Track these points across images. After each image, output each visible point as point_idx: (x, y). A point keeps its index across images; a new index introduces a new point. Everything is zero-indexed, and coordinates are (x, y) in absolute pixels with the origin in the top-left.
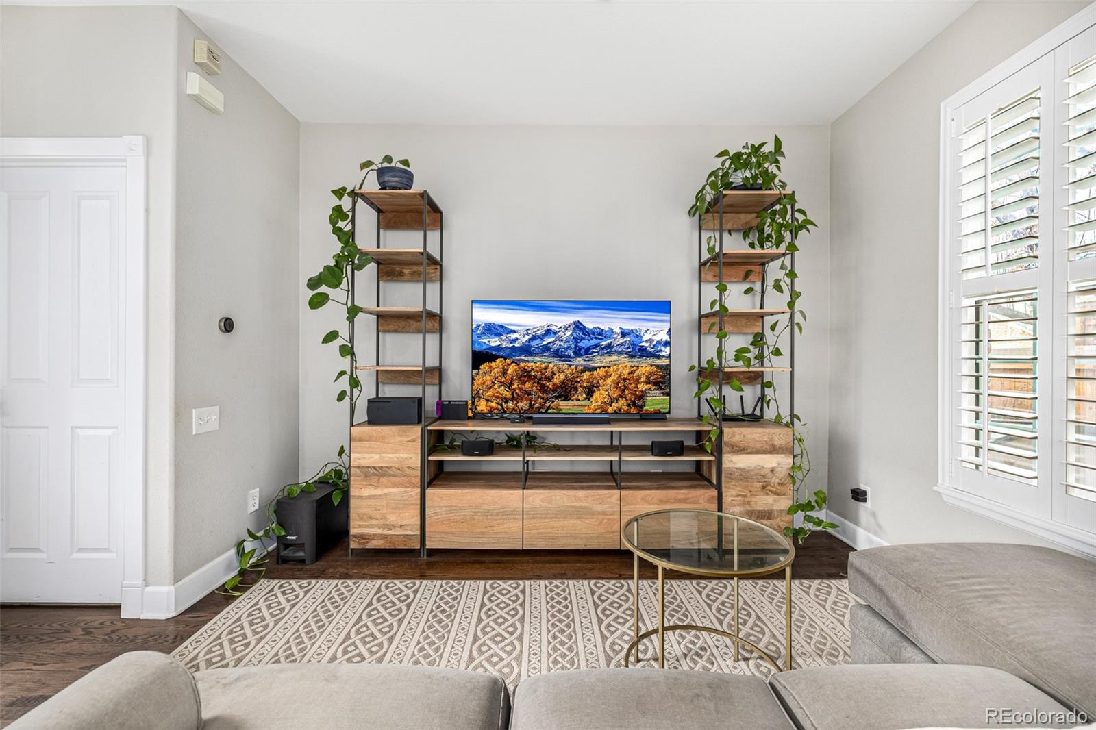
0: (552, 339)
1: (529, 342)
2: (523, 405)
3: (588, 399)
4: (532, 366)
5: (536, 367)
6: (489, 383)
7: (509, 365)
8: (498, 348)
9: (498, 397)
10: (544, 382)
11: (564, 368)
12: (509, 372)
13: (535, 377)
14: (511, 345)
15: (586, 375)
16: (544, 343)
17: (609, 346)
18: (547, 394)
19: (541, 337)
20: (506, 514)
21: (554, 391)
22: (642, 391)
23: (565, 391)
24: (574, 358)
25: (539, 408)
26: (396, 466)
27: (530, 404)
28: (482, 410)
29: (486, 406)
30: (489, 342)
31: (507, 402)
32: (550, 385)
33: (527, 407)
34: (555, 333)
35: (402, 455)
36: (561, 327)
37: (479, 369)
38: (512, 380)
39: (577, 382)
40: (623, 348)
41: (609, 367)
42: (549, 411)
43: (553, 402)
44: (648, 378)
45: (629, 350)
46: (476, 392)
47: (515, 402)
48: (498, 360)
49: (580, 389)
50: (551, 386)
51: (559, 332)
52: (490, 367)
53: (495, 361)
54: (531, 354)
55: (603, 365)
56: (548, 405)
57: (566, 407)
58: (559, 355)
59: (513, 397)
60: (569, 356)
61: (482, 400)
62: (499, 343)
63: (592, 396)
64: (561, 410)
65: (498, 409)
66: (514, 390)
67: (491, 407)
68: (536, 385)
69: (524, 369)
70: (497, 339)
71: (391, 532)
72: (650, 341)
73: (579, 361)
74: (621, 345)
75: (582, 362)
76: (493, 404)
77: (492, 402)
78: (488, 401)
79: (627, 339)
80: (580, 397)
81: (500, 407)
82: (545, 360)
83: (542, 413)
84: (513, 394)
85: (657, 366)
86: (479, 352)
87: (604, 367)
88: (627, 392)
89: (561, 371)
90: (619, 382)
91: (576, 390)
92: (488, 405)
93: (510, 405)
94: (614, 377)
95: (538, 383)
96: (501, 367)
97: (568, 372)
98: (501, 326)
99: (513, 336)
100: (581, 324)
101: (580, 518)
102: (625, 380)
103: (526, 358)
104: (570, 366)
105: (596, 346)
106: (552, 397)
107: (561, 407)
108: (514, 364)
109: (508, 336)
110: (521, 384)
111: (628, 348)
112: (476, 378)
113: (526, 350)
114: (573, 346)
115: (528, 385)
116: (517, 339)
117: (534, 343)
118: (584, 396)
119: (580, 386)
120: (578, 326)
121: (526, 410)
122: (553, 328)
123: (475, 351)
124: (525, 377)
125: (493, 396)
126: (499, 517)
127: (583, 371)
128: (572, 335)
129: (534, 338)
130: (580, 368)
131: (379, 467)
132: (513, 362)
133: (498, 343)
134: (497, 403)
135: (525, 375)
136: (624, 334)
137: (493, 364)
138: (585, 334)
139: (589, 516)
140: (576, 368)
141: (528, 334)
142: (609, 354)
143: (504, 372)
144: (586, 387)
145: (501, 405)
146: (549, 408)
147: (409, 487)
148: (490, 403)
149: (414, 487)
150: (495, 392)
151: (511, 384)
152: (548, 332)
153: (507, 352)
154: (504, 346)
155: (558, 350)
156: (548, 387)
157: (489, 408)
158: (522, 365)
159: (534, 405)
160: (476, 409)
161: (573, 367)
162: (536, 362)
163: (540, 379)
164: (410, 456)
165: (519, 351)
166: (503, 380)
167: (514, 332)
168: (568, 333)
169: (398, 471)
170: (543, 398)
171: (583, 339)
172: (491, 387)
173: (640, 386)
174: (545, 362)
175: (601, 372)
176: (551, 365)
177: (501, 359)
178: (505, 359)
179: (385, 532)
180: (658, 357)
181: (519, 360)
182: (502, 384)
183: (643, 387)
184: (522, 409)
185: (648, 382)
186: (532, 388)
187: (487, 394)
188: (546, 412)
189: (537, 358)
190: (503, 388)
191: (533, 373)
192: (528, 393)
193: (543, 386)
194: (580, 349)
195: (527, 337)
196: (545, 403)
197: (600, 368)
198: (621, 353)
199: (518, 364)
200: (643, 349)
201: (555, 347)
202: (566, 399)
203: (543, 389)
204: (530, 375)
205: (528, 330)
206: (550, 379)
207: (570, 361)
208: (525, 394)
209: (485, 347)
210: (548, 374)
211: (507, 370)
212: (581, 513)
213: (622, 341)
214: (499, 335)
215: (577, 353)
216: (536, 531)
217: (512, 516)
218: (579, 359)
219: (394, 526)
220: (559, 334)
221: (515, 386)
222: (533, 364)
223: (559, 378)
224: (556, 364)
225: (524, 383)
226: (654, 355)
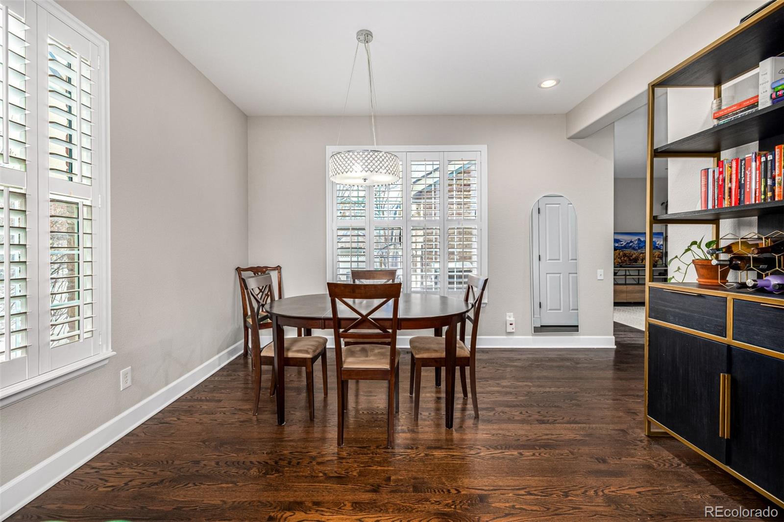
0: (632, 244)
15: (641, 255)
16: (630, 245)
19: (629, 243)
21: (633, 260)
32: (632, 258)
36: (635, 240)
39: (639, 257)
48: (617, 251)
54: (626, 248)
58: (634, 249)
59: (622, 262)
60: (637, 249)
63: (643, 262)
72: (659, 244)
73: (639, 251)
80: (640, 262)
85: (661, 252)
97: (637, 254)
98: (618, 240)
99: (622, 243)
100: (640, 239)
108: (622, 252)
113: (625, 247)
114: (638, 246)
115: (626, 258)
116: (622, 244)
117: (627, 245)
120: (638, 240)
122: (633, 240)
127: (640, 254)
129: (627, 243)
135: (625, 255)
138: (641, 242)
143: (619, 254)
144: (641, 259)
152: (631, 242)
154: (619, 246)
155: (634, 247)
158: (624, 252)
162: (627, 251)
163: (629, 256)
167: (622, 241)
168: (636, 242)
170: (630, 262)
174: (630, 251)
182: (619, 258)
183: (657, 259)
185: (658, 257)
192: (626, 261)
200: (657, 247)
203: (630, 260)
205: (626, 241)
206: (632, 256)
215: (639, 248)
220: (634, 242)
221: (622, 259)
223: (634, 256)
224: (633, 252)
225: (624, 258)
226: (659, 249)
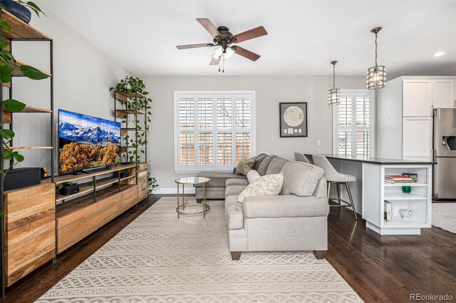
0: (91, 134)
1: (83, 135)
2: (81, 165)
3: (101, 160)
4: (84, 146)
5: (86, 147)
6: (67, 155)
7: (76, 145)
8: (71, 137)
9: (71, 163)
10: (88, 154)
11: (95, 147)
12: (76, 149)
13: (85, 151)
14: (76, 136)
15: (101, 150)
16: (88, 135)
17: (107, 138)
18: (89, 159)
19: (87, 133)
20: (92, 216)
21: (92, 157)
22: (115, 156)
23: (95, 158)
24: (97, 142)
25: (87, 166)
26: (41, 211)
27: (84, 164)
28: (64, 170)
29: (66, 168)
30: (67, 133)
31: (75, 165)
32: (90, 155)
33: (82, 166)
34: (92, 131)
35: (45, 203)
36: (94, 129)
37: (62, 148)
38: (77, 153)
39: (99, 153)
40: (110, 139)
41: (107, 146)
42: (90, 167)
43: (92, 162)
44: (116, 151)
45: (112, 140)
46: (61, 161)
47: (78, 164)
48: (71, 143)
49: (99, 156)
50: (91, 155)
51: (93, 131)
52: (68, 147)
53: (70, 144)
54: (84, 140)
55: (105, 146)
56: (89, 164)
57: (95, 164)
58: (93, 141)
59: (77, 162)
60: (96, 142)
61: (64, 165)
62: (72, 134)
63: (103, 159)
64: (94, 166)
65: (71, 169)
66: (78, 158)
67: (68, 168)
68: (86, 155)
69: (81, 147)
70: (70, 132)
71: (39, 257)
72: (116, 137)
73: (99, 144)
74: (110, 138)
75: (100, 145)
76: (69, 167)
77: (69, 165)
78: (67, 165)
79: (111, 136)
80: (100, 160)
81: (72, 168)
82: (89, 143)
83: (88, 168)
84: (77, 160)
85: (118, 146)
86: (62, 138)
87: (106, 147)
88: (111, 156)
89: (93, 148)
90: (110, 153)
91: (98, 156)
92: (67, 167)
93: (76, 166)
94: (108, 150)
95: (86, 154)
96: (72, 147)
97: (96, 149)
98: (72, 126)
99: (77, 131)
100: (100, 128)
101: (112, 207)
102: (111, 151)
103: (82, 142)
104: (96, 146)
105: (104, 138)
106: (91, 161)
107: (94, 165)
108: (77, 145)
109: (75, 131)
110: (80, 155)
111: (112, 139)
112: (61, 153)
113: (81, 138)
114: (97, 137)
115: (83, 155)
116: (79, 133)
117: (84, 135)
118: (101, 159)
119: (100, 155)
120: (99, 129)
121: (82, 168)
122: (91, 129)
123: (61, 138)
124: (82, 151)
125: (69, 162)
126: (90, 219)
127: (100, 148)
128: (97, 133)
129: (85, 133)
130: (99, 147)
132: (77, 144)
133: (71, 134)
134: (71, 166)
135: (81, 151)
136: (111, 134)
137: (69, 145)
138: (100, 133)
139: (115, 205)
140: (98, 147)
141: (83, 131)
142: (107, 141)
144: (101, 155)
145: (73, 166)
146: (90, 165)
147: (49, 222)
148: (68, 166)
149: (52, 221)
150: (70, 160)
151: (77, 155)
152: (90, 131)
153: (75, 139)
154: (73, 136)
155: (93, 139)
156: (90, 156)
157: (67, 169)
159: (85, 165)
160: (61, 170)
161: (97, 146)
162: (85, 144)
163: (87, 152)
165: (79, 139)
166: (73, 153)
167: (77, 129)
168: (96, 132)
169: (43, 214)
170: (88, 161)
171: (100, 135)
172: (67, 158)
173: (114, 153)
174: (88, 144)
175: (105, 148)
176: (91, 146)
177: (72, 143)
178: (74, 143)
179: (35, 258)
180: (118, 143)
181: (80, 143)
182: (73, 155)
184: (81, 168)
185: (116, 152)
186: (84, 157)
187: (67, 161)
188: (89, 168)
189: (86, 143)
190: (73, 157)
191: (84, 150)
193: (88, 155)
194: (99, 139)
195: (83, 132)
196: (89, 163)
197: (105, 147)
198: (110, 141)
199: (79, 145)
200: (115, 140)
201: (92, 138)
202: (96, 161)
203: (88, 157)
204: (83, 151)
205: (83, 128)
206: (90, 152)
207: (97, 144)
208: (82, 160)
209: (65, 136)
210: (90, 150)
211: (75, 148)
213: (110, 136)
214: (71, 130)
215: (99, 141)
217: (94, 216)
218: (99, 143)
219: (40, 251)
220: (93, 132)
221: (78, 156)
223: (93, 151)
224: (92, 145)
225: (81, 154)
226: (117, 142)
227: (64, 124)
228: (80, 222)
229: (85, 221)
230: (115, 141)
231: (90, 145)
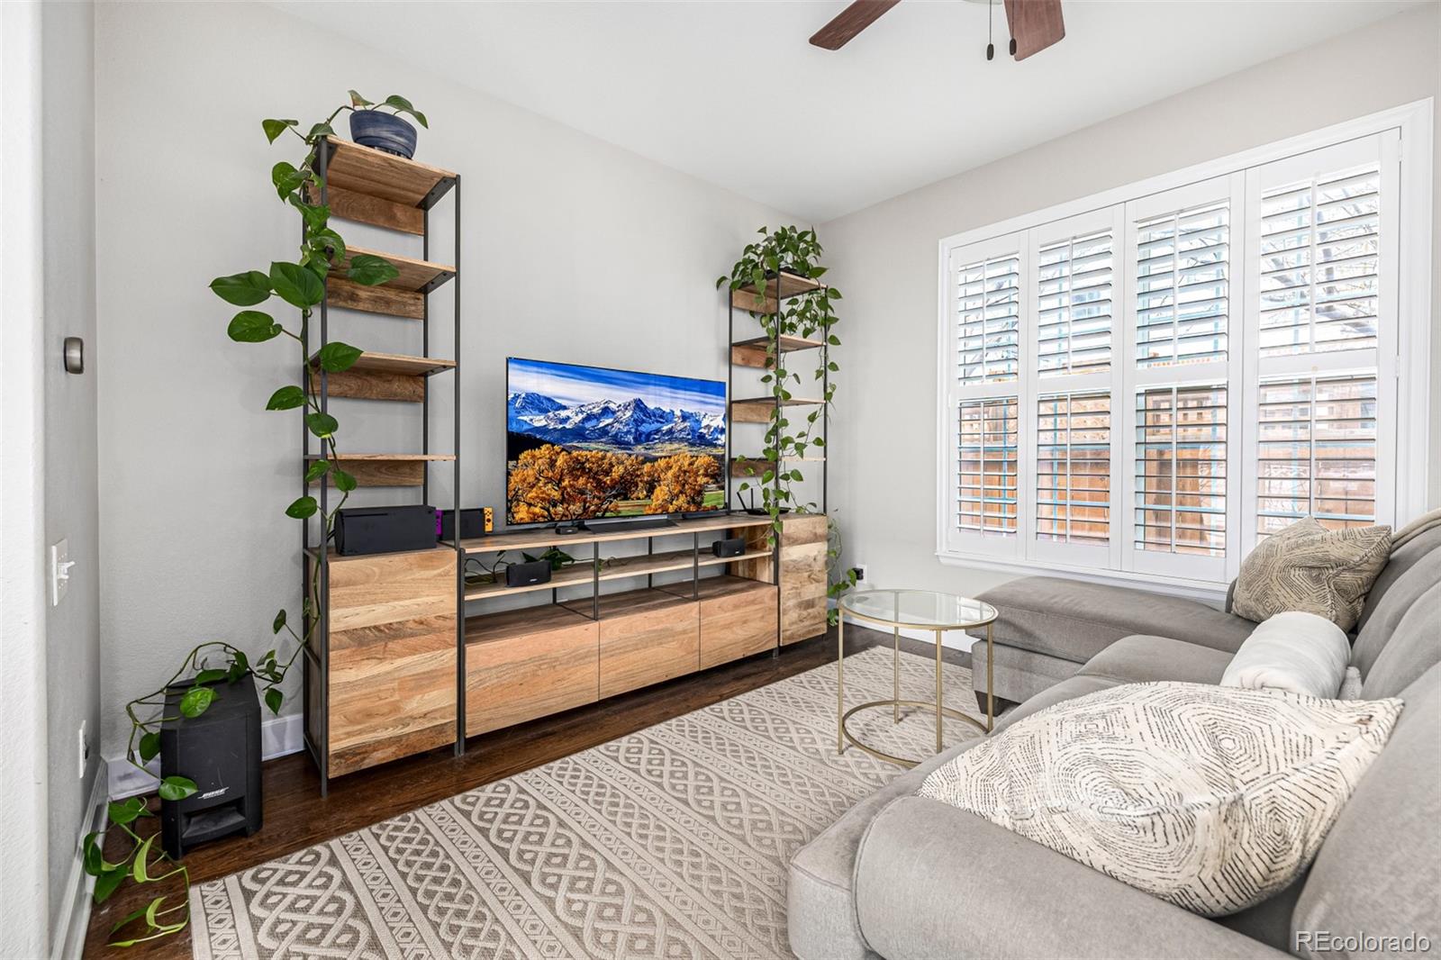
0: (610, 421)
1: (583, 423)
2: (576, 508)
3: (648, 497)
4: (586, 456)
5: (592, 457)
6: (531, 480)
7: (558, 453)
8: (543, 430)
9: (543, 500)
10: (601, 477)
11: (624, 458)
12: (558, 463)
13: (590, 469)
14: (561, 426)
15: (647, 467)
16: (601, 425)
17: (670, 432)
18: (604, 492)
19: (597, 417)
20: (578, 658)
21: (613, 488)
22: (700, 485)
23: (624, 488)
24: (633, 445)
25: (595, 512)
26: (417, 618)
27: (584, 506)
28: (522, 519)
29: (528, 512)
30: (531, 420)
31: (555, 506)
32: (608, 480)
33: (580, 511)
34: (614, 413)
35: (426, 599)
36: (620, 405)
37: (517, 459)
38: (562, 475)
39: (638, 476)
40: (683, 435)
41: (670, 457)
42: (608, 514)
43: (611, 502)
44: (706, 470)
45: (690, 437)
46: (513, 493)
47: (565, 505)
48: (544, 447)
49: (641, 485)
50: (608, 482)
51: (618, 411)
52: (533, 457)
53: (539, 448)
54: (585, 439)
55: (664, 454)
56: (604, 507)
57: (624, 506)
58: (618, 441)
59: (564, 497)
60: (629, 443)
61: (521, 504)
62: (546, 423)
63: (652, 493)
64: (619, 512)
65: (543, 516)
66: (565, 488)
67: (534, 514)
68: (591, 480)
69: (577, 459)
70: (542, 417)
71: (407, 730)
72: (708, 427)
73: (639, 449)
74: (681, 430)
75: (643, 451)
76: (537, 510)
77: (536, 506)
78: (530, 505)
79: (687, 424)
80: (641, 496)
81: (546, 513)
82: (602, 448)
83: (598, 518)
84: (562, 494)
85: (715, 456)
86: (517, 434)
87: (665, 457)
88: (687, 487)
89: (620, 461)
90: (679, 476)
91: (637, 486)
92: (531, 511)
93: (560, 509)
94: (675, 469)
95: (594, 478)
96: (548, 456)
97: (628, 463)
98: (549, 399)
99: (563, 414)
100: (642, 403)
101: (661, 643)
102: (685, 472)
103: (579, 445)
104: (630, 455)
105: (658, 431)
106: (610, 497)
107: (619, 509)
108: (564, 453)
109: (557, 413)
110: (574, 480)
111: (688, 434)
112: (513, 473)
113: (579, 433)
114: (633, 430)
115: (582, 481)
116: (568, 418)
117: (588, 425)
118: (645, 493)
119: (641, 481)
120: (639, 404)
121: (579, 515)
122: (612, 406)
123: (513, 433)
124: (578, 470)
125: (537, 497)
126: (571, 665)
127: (643, 462)
128: (632, 416)
129: (589, 418)
130: (641, 458)
131: (385, 626)
132: (563, 450)
133: (543, 423)
134: (541, 508)
135: (578, 468)
136: (685, 417)
137: (537, 452)
138: (645, 416)
139: (670, 639)
140: (637, 458)
141: (582, 412)
142: (671, 441)
143: (552, 463)
144: (647, 482)
145: (548, 510)
146: (606, 510)
147: (438, 649)
148: (532, 507)
149: (447, 648)
150: (539, 492)
151: (561, 480)
152: (606, 411)
153: (556, 435)
154: (551, 427)
155: (617, 434)
156: (605, 483)
157: (531, 516)
158: (575, 453)
159: (589, 507)
160: (514, 518)
161: (633, 457)
162: (591, 451)
163: (596, 473)
164: (441, 598)
165: (571, 434)
166: (550, 474)
167: (565, 408)
168: (628, 414)
169: (421, 627)
170: (599, 498)
171: (643, 421)
172: (534, 486)
173: (699, 479)
174: (601, 451)
175: (662, 463)
176: (609, 454)
177: (548, 445)
178: (553, 445)
179: (398, 731)
180: (715, 446)
181: (571, 447)
182: (549, 480)
183: (701, 480)
184: (574, 514)
185: (706, 475)
186: (586, 485)
187: (529, 495)
188: (603, 517)
189: (593, 445)
190: (550, 486)
191: (587, 465)
192: (582, 492)
193: (599, 482)
194: (640, 435)
195: (581, 417)
196: (602, 504)
197: (661, 458)
198: (682, 440)
199: (570, 453)
200: (702, 436)
201: (613, 431)
202: (626, 498)
203: (600, 486)
204: (584, 468)
205: (582, 406)
206: (607, 473)
207: (630, 449)
208: (579, 493)
209: (526, 427)
210: (605, 466)
211: (556, 461)
212: (661, 636)
213: (682, 426)
214: (544, 411)
215: (638, 441)
216: (614, 673)
217: (588, 659)
218: (640, 447)
219: (413, 718)
220: (618, 413)
221: (566, 483)
222: (587, 453)
223: (618, 471)
224: (615, 453)
225: (576, 478)
226: (711, 444)
227: (523, 395)
228: (535, 668)
229: (554, 667)
230: (699, 440)
231: (608, 451)
